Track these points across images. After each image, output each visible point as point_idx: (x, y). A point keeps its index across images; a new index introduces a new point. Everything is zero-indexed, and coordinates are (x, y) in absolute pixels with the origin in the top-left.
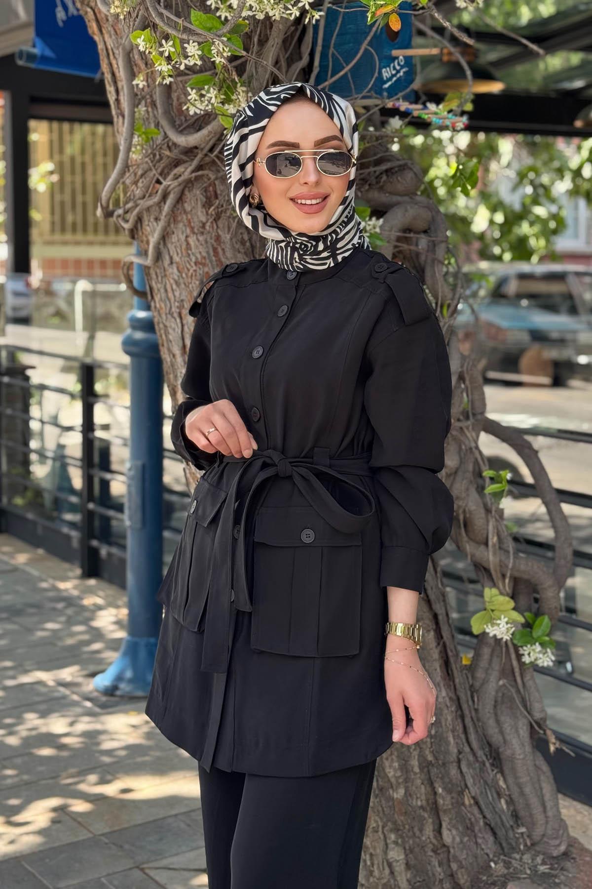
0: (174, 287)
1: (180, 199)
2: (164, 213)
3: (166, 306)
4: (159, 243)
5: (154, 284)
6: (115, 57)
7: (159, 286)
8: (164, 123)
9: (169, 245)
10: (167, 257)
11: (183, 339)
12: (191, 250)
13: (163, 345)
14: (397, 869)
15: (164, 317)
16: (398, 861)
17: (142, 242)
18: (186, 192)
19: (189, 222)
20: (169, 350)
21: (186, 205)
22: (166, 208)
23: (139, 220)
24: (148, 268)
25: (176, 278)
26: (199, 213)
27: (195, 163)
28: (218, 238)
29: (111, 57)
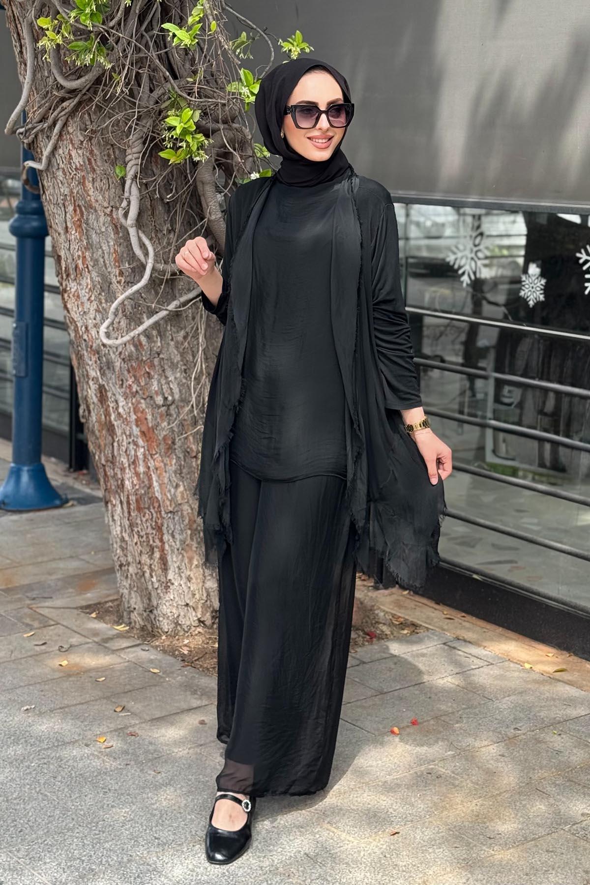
0: (60, 185)
1: (65, 125)
2: (54, 134)
3: (54, 198)
4: (50, 155)
5: (45, 183)
6: (20, 23)
7: (49, 184)
8: (55, 71)
9: (57, 156)
10: (55, 164)
11: (66, 223)
12: (72, 159)
13: (51, 227)
14: (212, 594)
15: (52, 206)
16: (212, 589)
17: (37, 152)
18: (70, 119)
19: (71, 140)
20: (56, 231)
21: (69, 128)
22: (57, 130)
23: (36, 136)
24: (42, 171)
25: (61, 179)
26: (79, 134)
27: (76, 100)
28: (91, 152)
29: (17, 22)
